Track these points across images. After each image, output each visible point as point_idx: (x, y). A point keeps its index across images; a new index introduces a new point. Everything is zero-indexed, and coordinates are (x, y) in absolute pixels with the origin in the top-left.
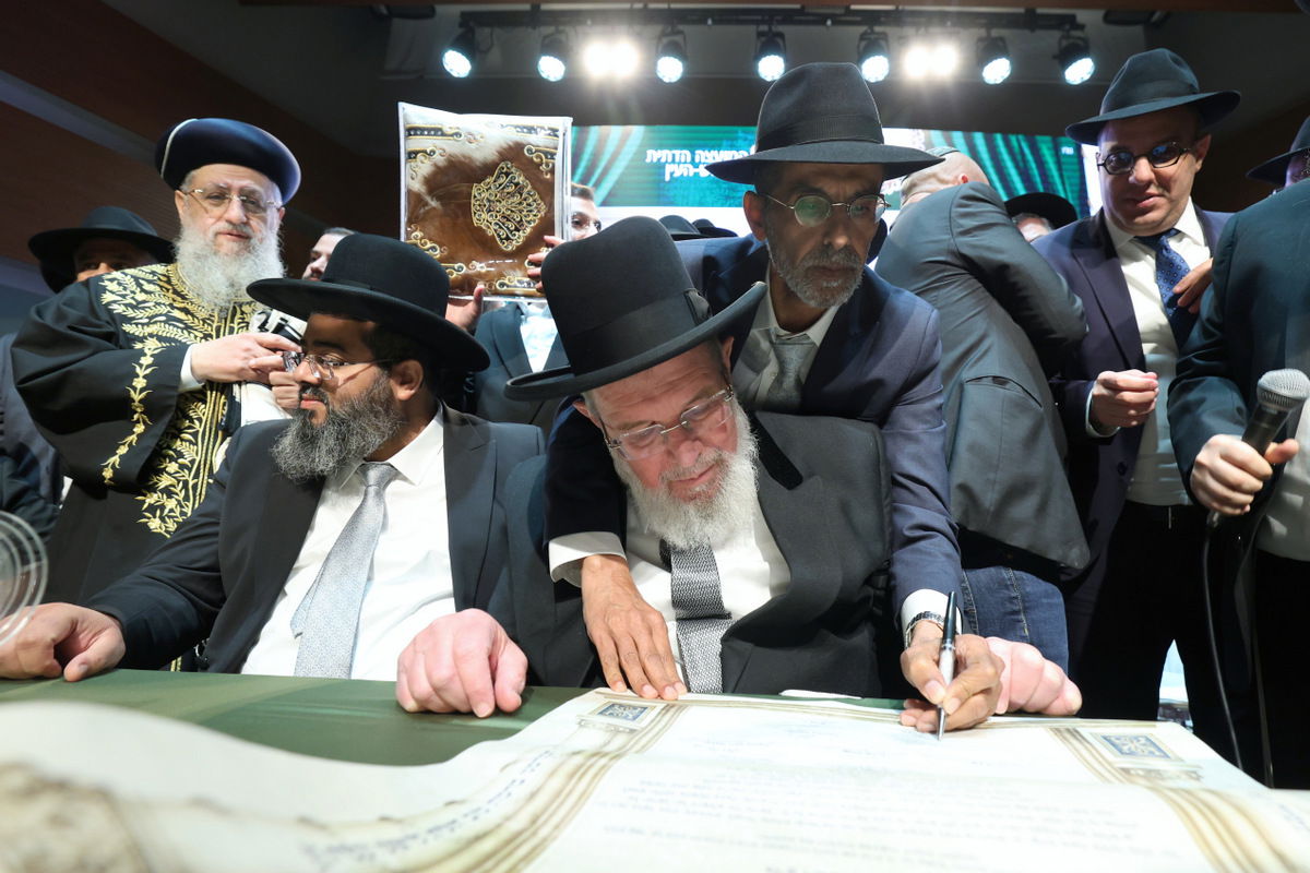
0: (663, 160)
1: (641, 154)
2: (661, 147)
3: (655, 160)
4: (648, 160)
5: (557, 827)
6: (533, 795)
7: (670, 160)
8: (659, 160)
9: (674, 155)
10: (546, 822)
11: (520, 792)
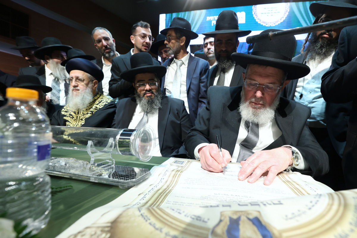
0: (211, 20)
1: (205, 18)
2: (210, 15)
3: (209, 20)
4: (207, 20)
5: (173, 187)
6: (166, 182)
7: (213, 19)
8: (210, 20)
9: (214, 18)
10: (170, 186)
11: (164, 181)
